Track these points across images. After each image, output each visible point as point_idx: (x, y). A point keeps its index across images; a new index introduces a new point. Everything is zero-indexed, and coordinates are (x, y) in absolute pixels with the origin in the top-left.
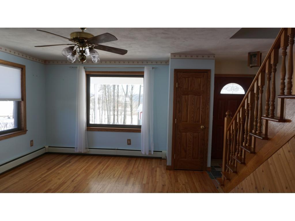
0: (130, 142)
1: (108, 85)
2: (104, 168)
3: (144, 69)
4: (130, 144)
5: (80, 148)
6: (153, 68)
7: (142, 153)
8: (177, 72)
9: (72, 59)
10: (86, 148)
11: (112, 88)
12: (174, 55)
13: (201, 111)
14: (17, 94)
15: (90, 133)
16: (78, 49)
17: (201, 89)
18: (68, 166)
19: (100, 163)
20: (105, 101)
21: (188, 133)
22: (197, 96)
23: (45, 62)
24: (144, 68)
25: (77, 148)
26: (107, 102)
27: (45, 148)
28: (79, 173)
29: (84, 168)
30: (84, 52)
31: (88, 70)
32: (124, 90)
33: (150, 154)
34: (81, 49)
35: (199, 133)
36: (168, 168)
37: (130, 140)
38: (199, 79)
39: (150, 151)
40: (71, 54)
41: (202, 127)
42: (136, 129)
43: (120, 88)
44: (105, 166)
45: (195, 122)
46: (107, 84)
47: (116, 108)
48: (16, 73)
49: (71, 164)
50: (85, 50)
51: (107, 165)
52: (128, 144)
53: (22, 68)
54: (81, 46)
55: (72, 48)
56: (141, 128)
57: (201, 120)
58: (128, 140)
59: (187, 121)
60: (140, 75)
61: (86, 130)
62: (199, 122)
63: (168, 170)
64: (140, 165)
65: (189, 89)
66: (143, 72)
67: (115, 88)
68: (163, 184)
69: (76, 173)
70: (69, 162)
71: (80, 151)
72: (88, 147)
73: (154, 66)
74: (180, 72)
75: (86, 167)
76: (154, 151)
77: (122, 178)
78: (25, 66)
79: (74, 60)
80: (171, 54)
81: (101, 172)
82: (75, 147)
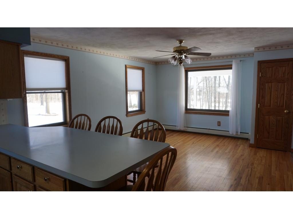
0: (220, 124)
1: (209, 77)
2: (197, 141)
3: (232, 63)
4: (220, 125)
5: (180, 126)
6: (240, 61)
7: (229, 133)
8: (260, 63)
9: (174, 63)
10: (185, 127)
11: (213, 80)
12: (258, 48)
13: (286, 96)
14: (140, 88)
15: (188, 115)
16: (178, 57)
17: (286, 77)
18: (171, 137)
19: (194, 138)
20: (207, 92)
21: (271, 117)
22: (281, 83)
23: (156, 64)
24: (232, 61)
25: (178, 126)
26: (208, 93)
27: (156, 125)
28: (179, 142)
29: (182, 140)
30: (182, 58)
31: (186, 67)
32: (226, 81)
33: (237, 134)
34: (180, 56)
35: (283, 117)
36: (251, 146)
37: (220, 122)
38: (283, 67)
39: (237, 132)
40: (173, 61)
41: (285, 111)
42: (225, 113)
43: (222, 79)
44: (198, 140)
45: (279, 107)
46: (207, 76)
47: (217, 99)
48: (140, 72)
49: (173, 136)
50: (182, 57)
51: (199, 139)
52: (218, 125)
53: (143, 69)
54: (179, 55)
55: (174, 57)
56: (229, 113)
57: (286, 105)
58: (218, 122)
59: (270, 106)
60: (229, 67)
61: (184, 113)
62: (283, 107)
63: (250, 147)
64: (227, 142)
65: (273, 77)
66: (231, 65)
67: (217, 79)
68: (242, 154)
69: (177, 141)
70: (173, 135)
71: (180, 128)
72: (186, 126)
73: (242, 59)
74: (264, 63)
75: (183, 139)
76: (240, 133)
77: (209, 147)
78: (144, 68)
79: (175, 63)
80: (255, 48)
81: (195, 142)
82: (177, 126)
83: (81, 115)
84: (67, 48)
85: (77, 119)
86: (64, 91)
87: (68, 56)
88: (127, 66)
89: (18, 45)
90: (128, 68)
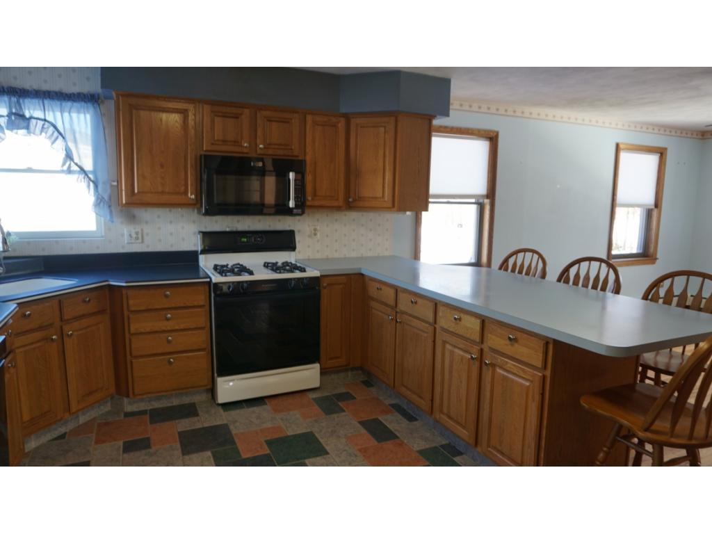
14: (649, 199)
23: (703, 135)
48: (652, 161)
53: (662, 153)
78: (666, 149)
83: (525, 251)
84: (496, 114)
85: (514, 256)
86: (481, 201)
87: (496, 129)
88: (621, 146)
89: (430, 118)
90: (623, 149)
